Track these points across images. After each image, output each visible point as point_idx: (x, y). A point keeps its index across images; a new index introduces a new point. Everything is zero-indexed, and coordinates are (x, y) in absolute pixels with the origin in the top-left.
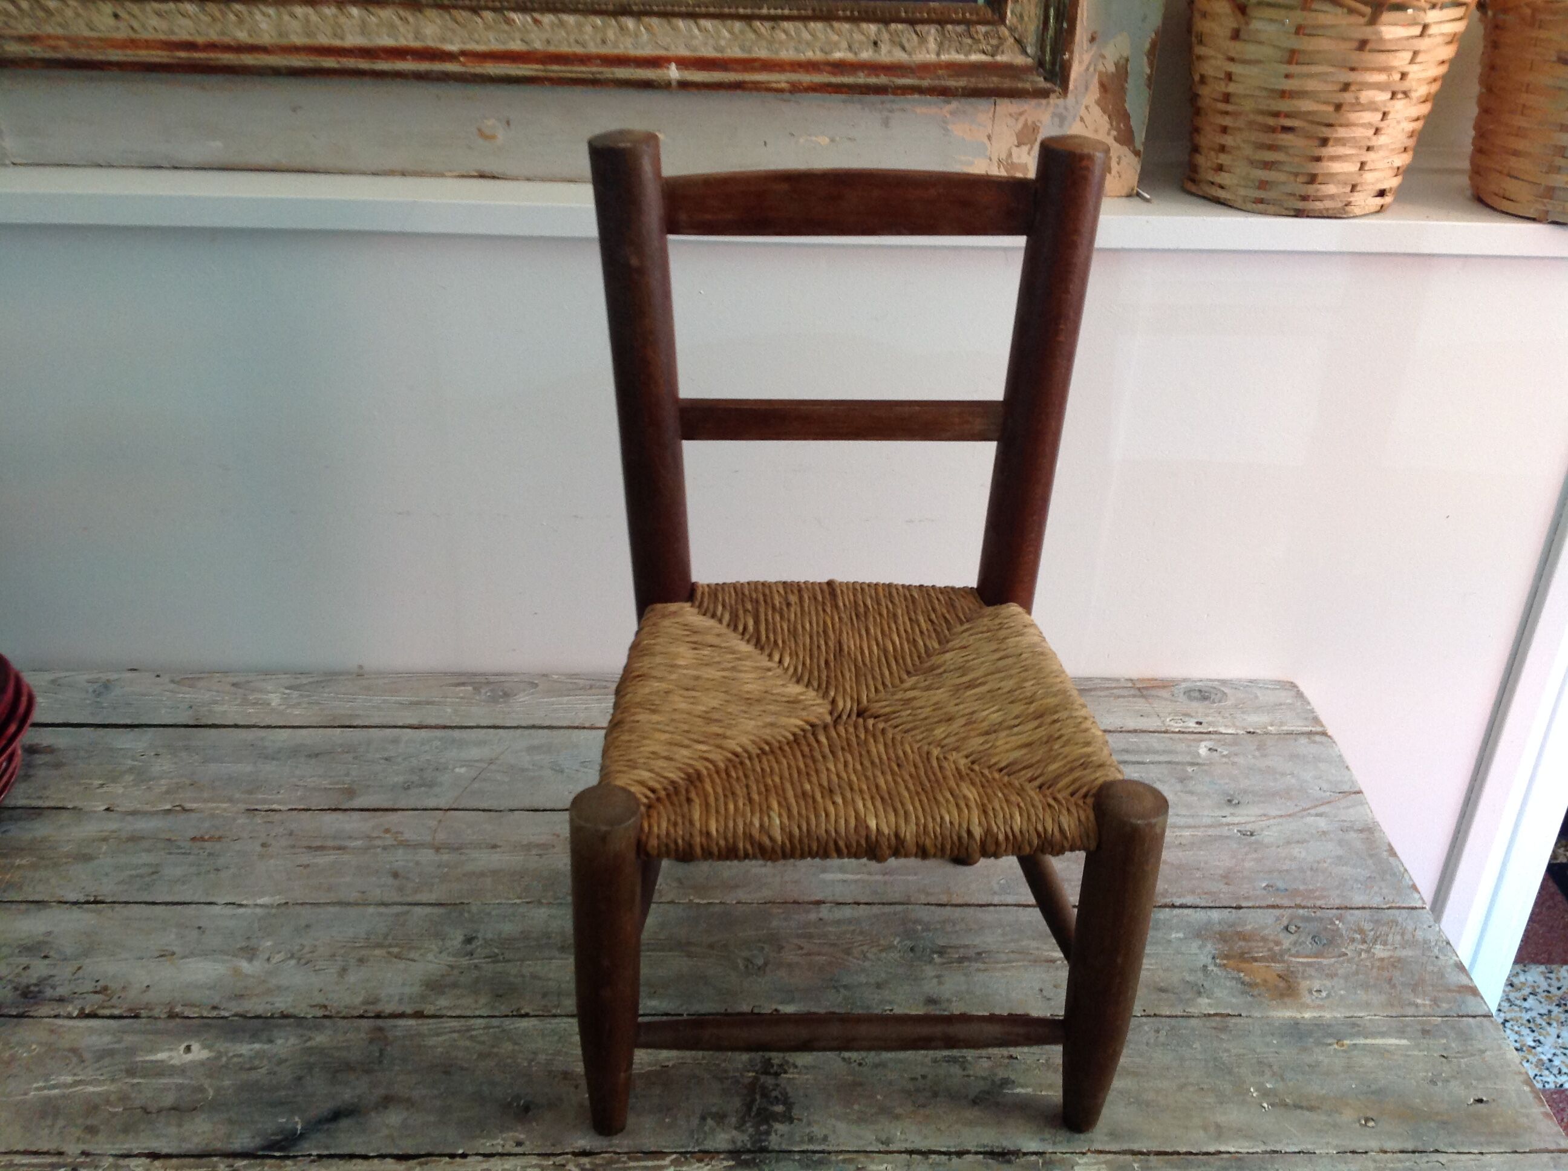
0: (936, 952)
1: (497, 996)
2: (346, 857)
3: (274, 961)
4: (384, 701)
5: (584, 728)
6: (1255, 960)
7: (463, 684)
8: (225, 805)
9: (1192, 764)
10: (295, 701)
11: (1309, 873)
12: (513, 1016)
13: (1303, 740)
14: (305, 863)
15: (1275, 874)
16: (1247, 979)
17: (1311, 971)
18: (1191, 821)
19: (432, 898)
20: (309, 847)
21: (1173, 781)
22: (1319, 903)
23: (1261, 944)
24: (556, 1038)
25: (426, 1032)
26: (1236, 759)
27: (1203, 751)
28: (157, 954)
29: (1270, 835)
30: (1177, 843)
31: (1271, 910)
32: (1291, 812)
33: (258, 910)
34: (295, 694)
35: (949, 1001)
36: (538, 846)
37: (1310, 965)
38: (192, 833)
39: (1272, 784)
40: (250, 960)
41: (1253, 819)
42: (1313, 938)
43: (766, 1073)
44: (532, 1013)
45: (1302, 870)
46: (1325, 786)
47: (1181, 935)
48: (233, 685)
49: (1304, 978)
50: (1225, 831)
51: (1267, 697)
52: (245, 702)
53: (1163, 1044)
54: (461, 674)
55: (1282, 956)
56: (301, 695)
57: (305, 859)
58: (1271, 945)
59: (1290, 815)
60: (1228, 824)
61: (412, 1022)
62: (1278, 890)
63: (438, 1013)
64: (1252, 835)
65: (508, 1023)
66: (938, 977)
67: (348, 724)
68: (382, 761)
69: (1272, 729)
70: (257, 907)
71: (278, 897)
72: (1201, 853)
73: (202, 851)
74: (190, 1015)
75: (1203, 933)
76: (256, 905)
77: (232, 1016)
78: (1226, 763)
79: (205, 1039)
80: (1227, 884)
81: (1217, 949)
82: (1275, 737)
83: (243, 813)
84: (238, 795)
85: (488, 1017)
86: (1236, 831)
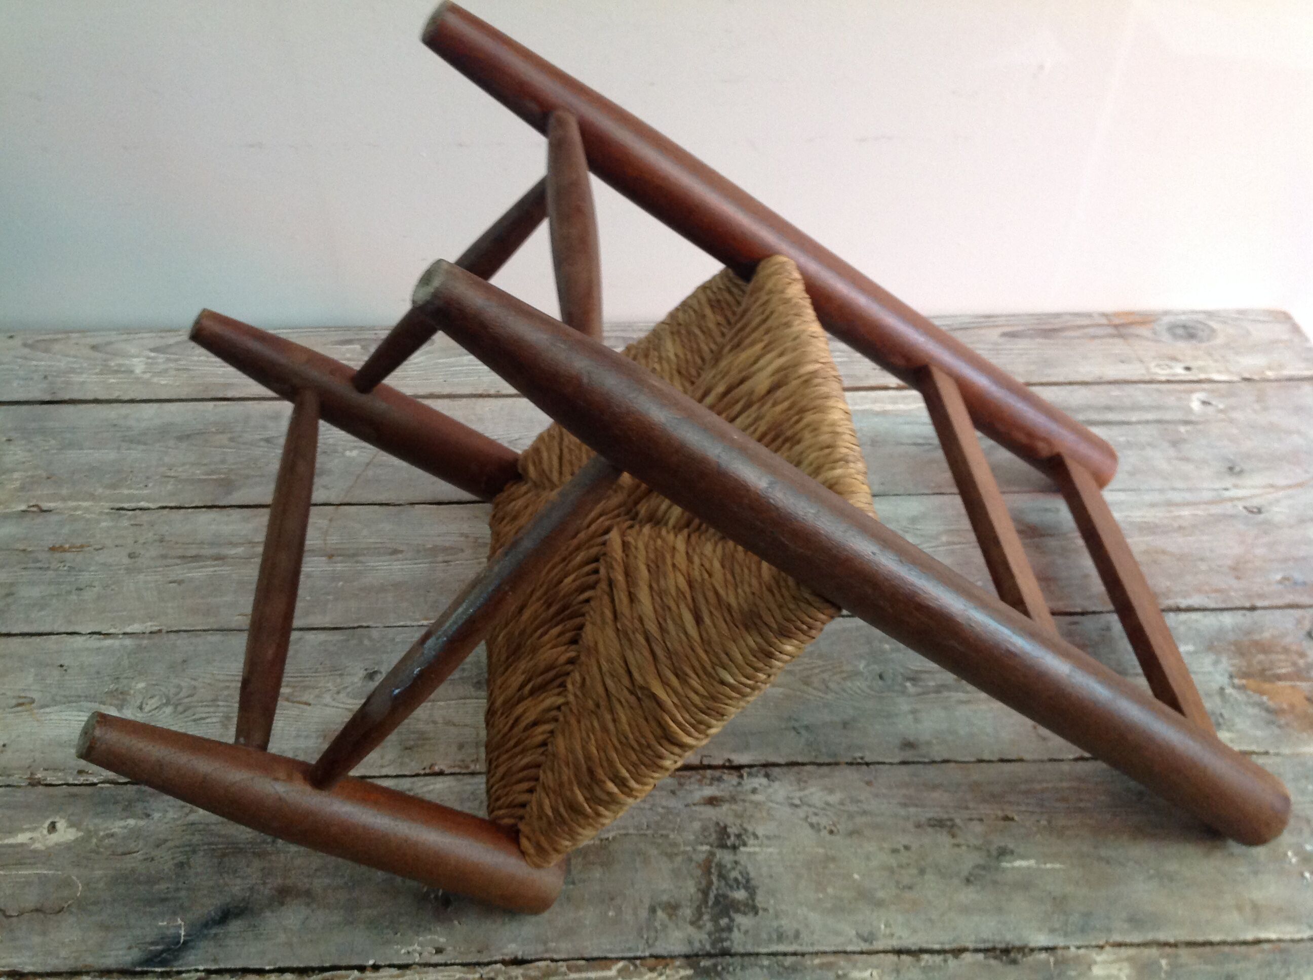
0: (910, 679)
1: (407, 749)
2: (225, 570)
3: (147, 708)
5: (489, 396)
6: (1279, 678)
7: (349, 342)
8: (85, 504)
9: (1186, 423)
10: (162, 367)
12: (426, 775)
13: (1307, 388)
14: (180, 577)
16: (1271, 704)
18: (1188, 496)
19: (326, 621)
20: (184, 557)
21: (1166, 445)
23: (1283, 657)
26: (1235, 415)
27: (1196, 405)
28: (14, 702)
29: (1279, 512)
30: (1176, 525)
31: (1291, 611)
32: (1301, 480)
33: (128, 642)
34: (161, 358)
35: (929, 743)
36: (445, 550)
38: (50, 541)
39: (1276, 445)
40: (121, 708)
41: (1258, 491)
43: (723, 846)
44: (447, 771)
47: (1191, 648)
48: (94, 348)
50: (1228, 508)
51: (1260, 333)
52: (107, 370)
54: (348, 329)
56: (168, 360)
57: (180, 572)
58: (1295, 657)
59: (1300, 485)
60: (1231, 499)
62: (1295, 583)
64: (1260, 511)
65: (421, 784)
66: (914, 712)
67: (221, 395)
68: (262, 443)
69: (1270, 374)
70: (126, 636)
71: (149, 624)
72: (1205, 538)
73: (62, 565)
74: (54, 783)
75: (1216, 643)
76: (124, 634)
77: (102, 783)
78: (1223, 420)
79: (72, 814)
80: (1238, 578)
81: (1233, 665)
82: (1275, 384)
83: (107, 514)
84: (100, 490)
85: (397, 776)
86: (1241, 508)
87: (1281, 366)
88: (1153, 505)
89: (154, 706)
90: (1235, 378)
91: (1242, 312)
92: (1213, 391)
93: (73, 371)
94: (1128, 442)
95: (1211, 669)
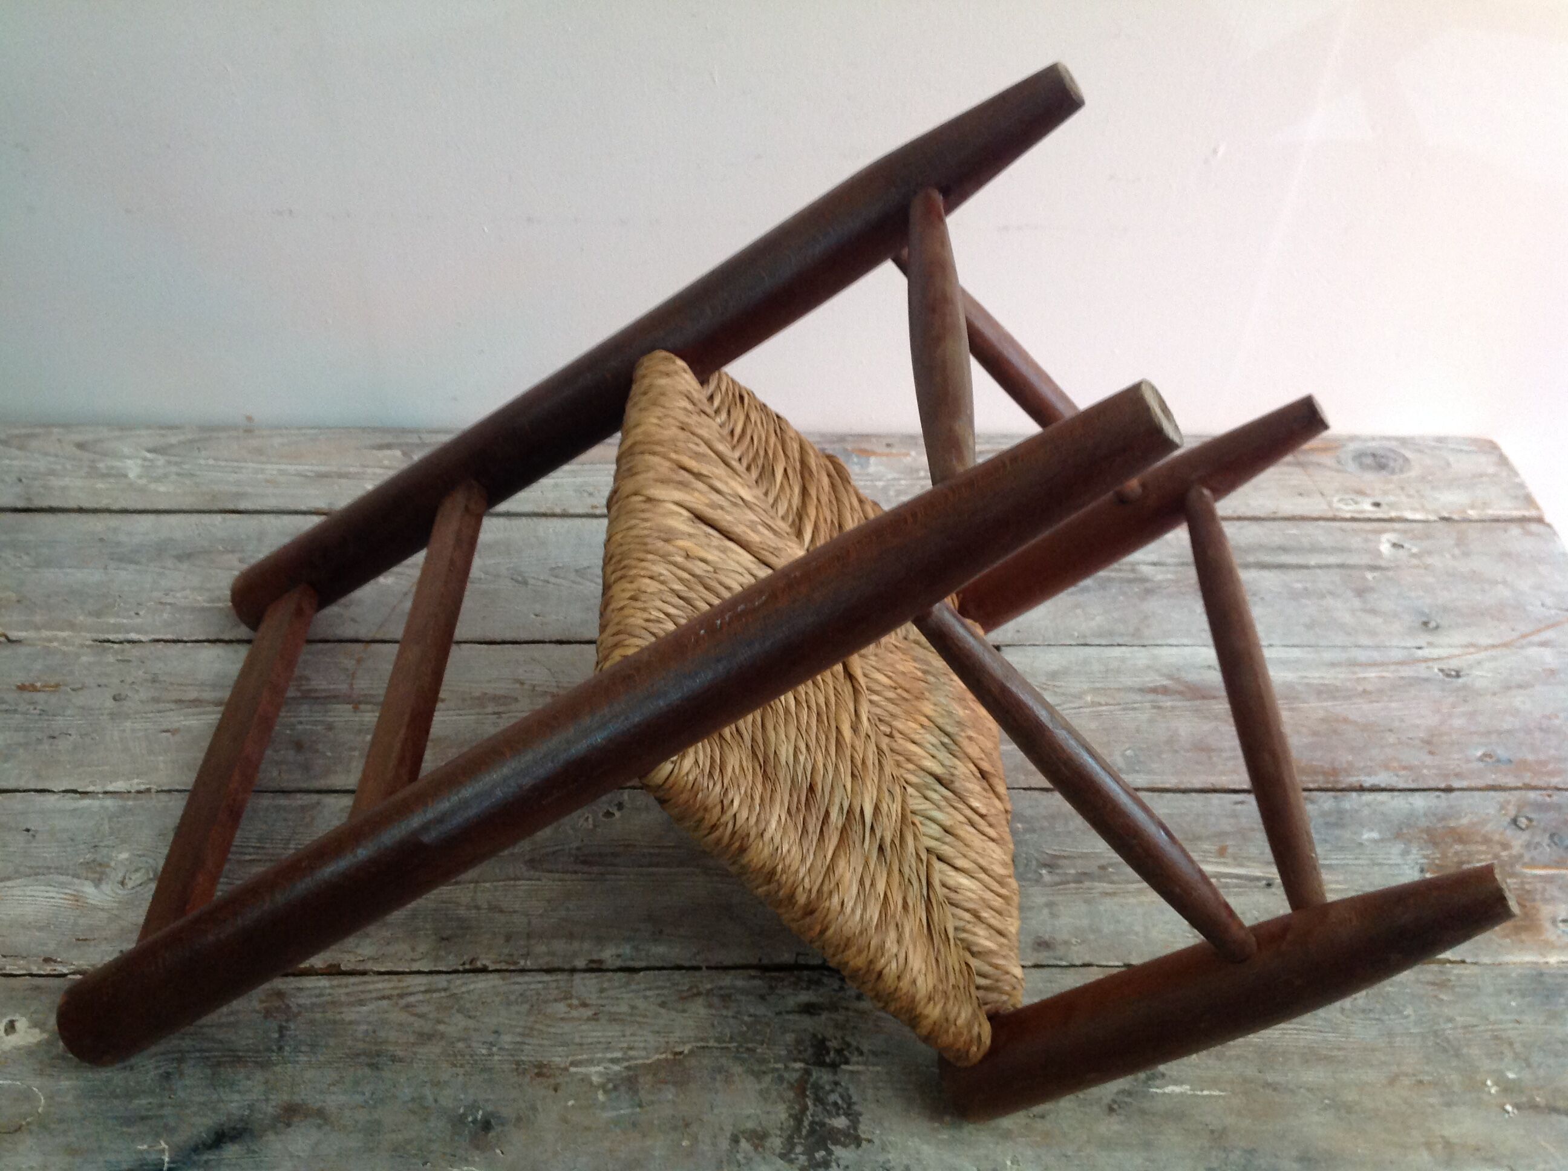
0: (1045, 865)
1: (443, 939)
3: (130, 884)
4: (282, 472)
5: (554, 515)
7: (389, 446)
8: (63, 634)
9: (1374, 568)
10: (160, 471)
11: (1538, 735)
12: (466, 971)
13: (1515, 530)
14: (176, 725)
15: (1494, 737)
17: (1553, 890)
18: (1376, 655)
20: (180, 701)
21: (1350, 594)
22: (1555, 781)
23: (1484, 848)
24: (526, 1006)
25: (343, 998)
26: (1429, 560)
27: (1385, 548)
29: (1481, 676)
30: (1360, 689)
31: (1492, 793)
32: (1506, 639)
33: (109, 802)
34: (161, 460)
35: (1066, 943)
36: (495, 699)
37: (1550, 879)
38: (20, 678)
39: (1479, 598)
40: (97, 883)
41: (1456, 652)
42: (1552, 836)
43: (821, 1064)
44: (491, 967)
45: (1529, 732)
46: (1549, 601)
47: (1375, 835)
48: (81, 446)
49: (1546, 901)
50: (1422, 671)
51: (1463, 465)
52: (93, 472)
53: (1363, 1011)
54: (385, 430)
55: (1512, 865)
56: (169, 462)
57: (175, 719)
58: (1497, 848)
59: (1505, 645)
60: (1426, 660)
61: (324, 982)
62: (1499, 761)
63: (361, 967)
64: (1458, 676)
65: (458, 982)
66: (1050, 905)
67: (231, 507)
69: (1472, 513)
70: (109, 795)
71: (136, 781)
72: (1393, 705)
73: (32, 707)
74: (14, 972)
75: (1405, 831)
76: (106, 793)
77: (73, 973)
78: (1417, 567)
79: (35, 1012)
80: (1431, 753)
81: (1425, 857)
82: (1479, 525)
83: (88, 646)
84: (81, 618)
85: (431, 973)
86: (1436, 670)
87: (1486, 505)
88: (1333, 665)
89: (139, 882)
90: (1432, 517)
91: (1440, 440)
92: (1405, 532)
93: (52, 473)
94: (1306, 589)
95: (1399, 861)
